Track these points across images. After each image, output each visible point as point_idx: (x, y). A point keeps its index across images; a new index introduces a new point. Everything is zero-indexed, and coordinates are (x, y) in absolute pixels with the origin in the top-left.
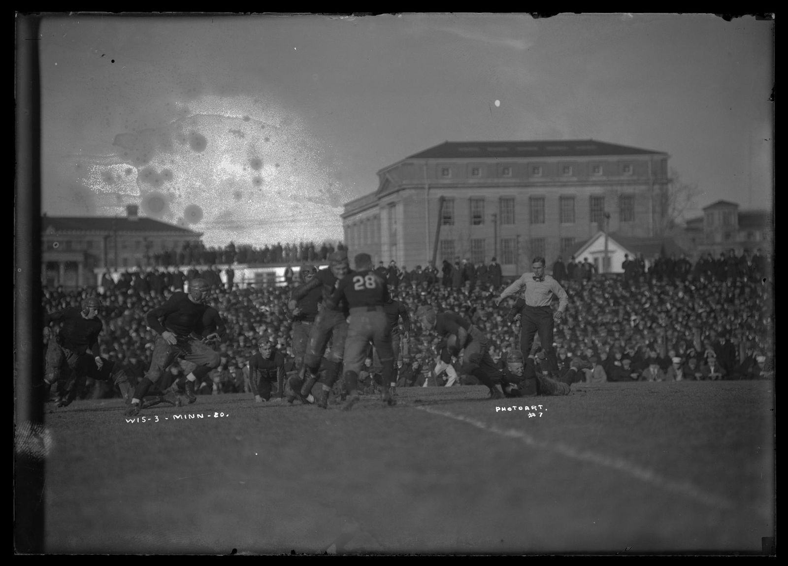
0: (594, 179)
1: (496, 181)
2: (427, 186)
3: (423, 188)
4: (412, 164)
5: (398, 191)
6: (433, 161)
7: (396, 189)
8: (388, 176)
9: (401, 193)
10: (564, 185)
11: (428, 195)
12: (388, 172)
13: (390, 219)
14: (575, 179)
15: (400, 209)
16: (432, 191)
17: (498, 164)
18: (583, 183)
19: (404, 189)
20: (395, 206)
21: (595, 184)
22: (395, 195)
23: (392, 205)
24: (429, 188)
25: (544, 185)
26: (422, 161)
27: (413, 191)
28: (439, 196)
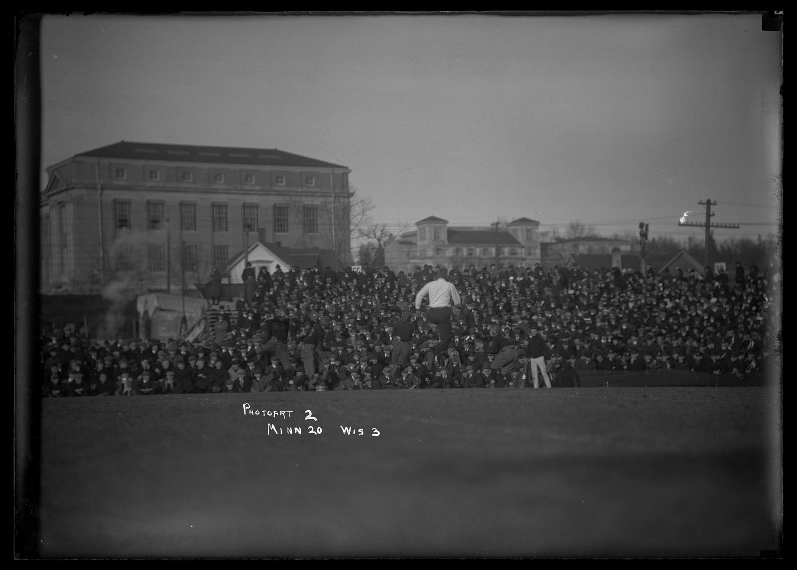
0: (277, 188)
1: (175, 185)
2: (99, 187)
3: (96, 189)
4: (82, 162)
5: (67, 190)
6: (105, 161)
7: (65, 187)
8: (56, 173)
9: (70, 192)
10: (248, 193)
11: (101, 196)
12: (57, 169)
13: (61, 219)
14: (258, 188)
15: (70, 209)
16: (106, 192)
17: (177, 168)
18: (267, 193)
19: (73, 188)
20: (64, 206)
21: (279, 193)
22: (63, 195)
23: (62, 204)
24: (102, 189)
25: (226, 192)
26: (94, 160)
27: (84, 191)
28: (112, 198)
